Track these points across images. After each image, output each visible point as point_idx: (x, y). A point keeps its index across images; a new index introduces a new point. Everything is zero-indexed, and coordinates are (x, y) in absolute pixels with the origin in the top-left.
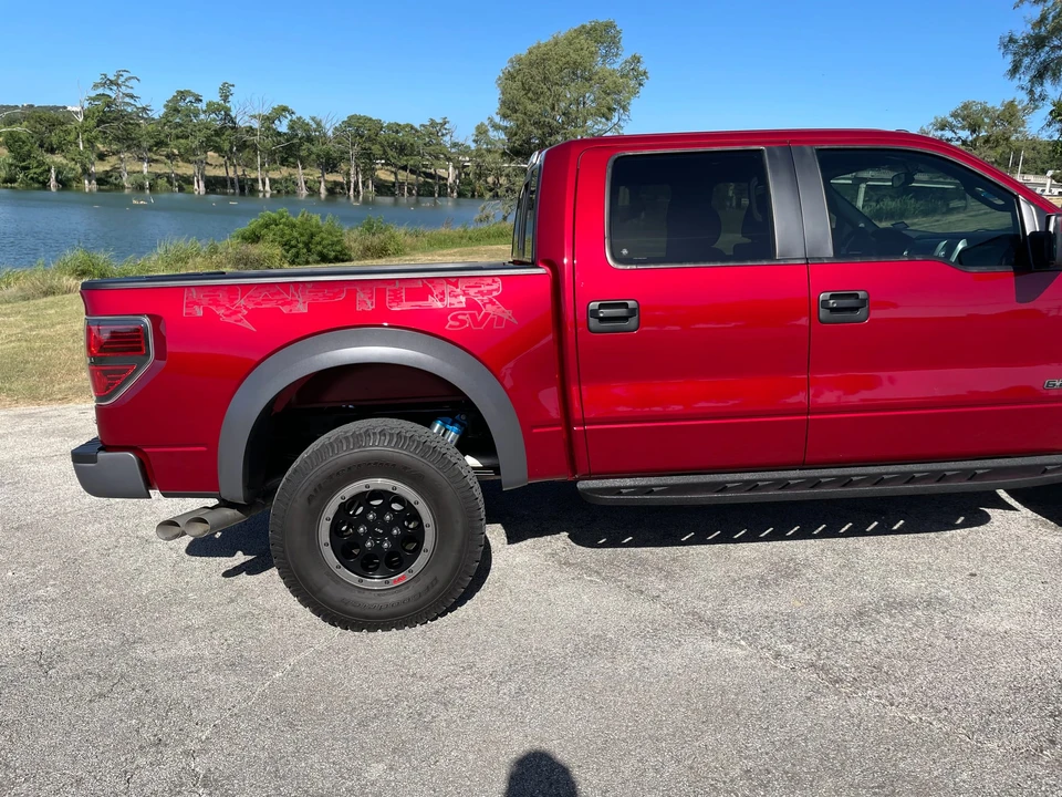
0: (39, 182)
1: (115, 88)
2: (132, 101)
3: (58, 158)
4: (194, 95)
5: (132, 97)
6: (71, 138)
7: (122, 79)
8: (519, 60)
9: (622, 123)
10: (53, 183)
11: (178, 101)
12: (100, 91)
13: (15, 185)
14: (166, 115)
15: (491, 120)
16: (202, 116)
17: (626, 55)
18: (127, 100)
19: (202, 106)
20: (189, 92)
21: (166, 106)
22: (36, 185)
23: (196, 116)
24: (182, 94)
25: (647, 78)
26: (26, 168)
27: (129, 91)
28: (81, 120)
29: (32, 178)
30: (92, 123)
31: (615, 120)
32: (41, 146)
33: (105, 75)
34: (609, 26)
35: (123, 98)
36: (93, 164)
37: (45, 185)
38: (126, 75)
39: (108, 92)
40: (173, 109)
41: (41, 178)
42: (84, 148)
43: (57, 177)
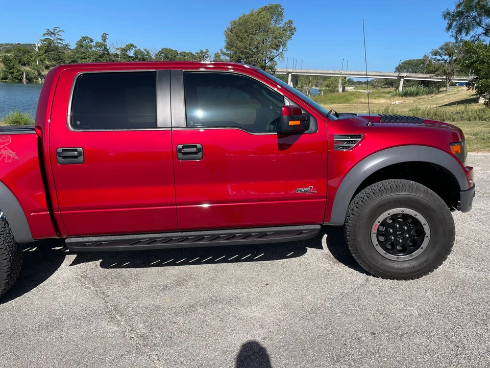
0: (18, 79)
1: (53, 35)
2: (61, 42)
3: (27, 68)
4: (90, 39)
5: (61, 40)
6: (33, 58)
7: (56, 31)
8: (235, 23)
9: (284, 52)
10: (24, 80)
11: (82, 42)
12: (46, 37)
13: (7, 81)
14: (77, 48)
15: (221, 50)
16: (94, 49)
17: (286, 20)
18: (59, 41)
19: (93, 44)
20: (87, 37)
21: (77, 44)
22: (17, 81)
23: (91, 48)
24: (84, 39)
25: (296, 31)
26: (12, 73)
27: (59, 37)
28: (37, 50)
29: (15, 77)
30: (43, 52)
31: (281, 51)
32: (20, 62)
33: (48, 30)
34: (278, 6)
35: (57, 40)
36: (43, 71)
37: (21, 81)
38: (58, 29)
39: (50, 37)
40: (80, 45)
42: (39, 63)
43: (26, 77)
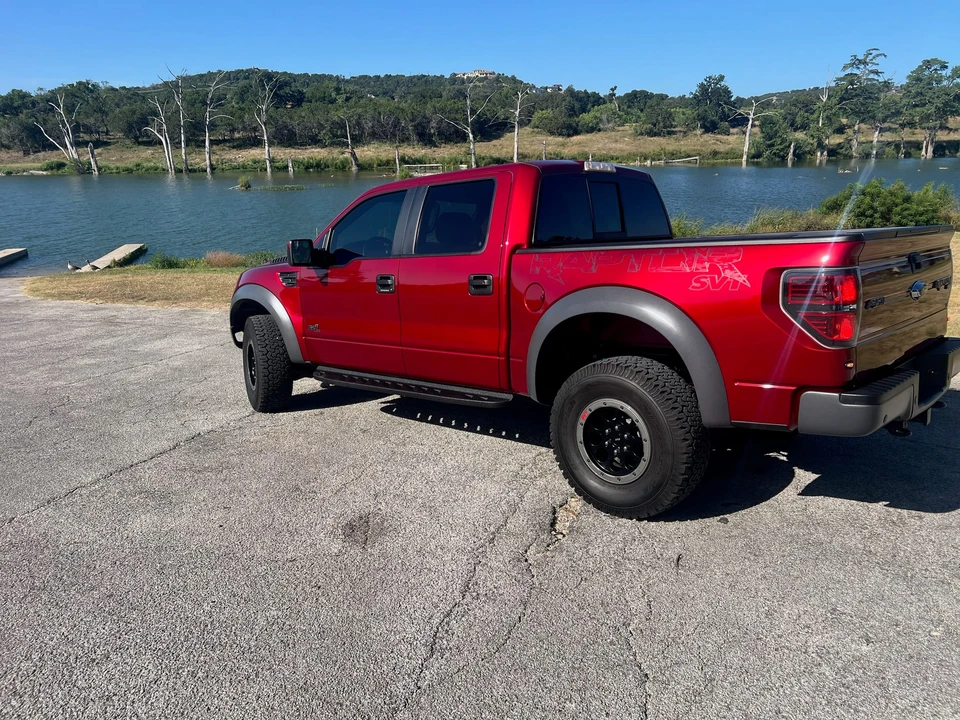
0: (779, 156)
1: (862, 66)
2: (876, 77)
3: (800, 135)
4: (940, 62)
5: (877, 73)
6: (815, 116)
7: (870, 57)
10: (790, 156)
11: (923, 70)
12: (848, 71)
13: (760, 160)
14: (908, 85)
16: (945, 83)
18: (871, 76)
19: (947, 72)
20: (936, 60)
21: (909, 77)
22: (777, 159)
23: (939, 82)
24: (928, 63)
26: (771, 145)
27: (874, 68)
28: (824, 100)
29: (775, 154)
30: (834, 101)
32: (792, 125)
33: (855, 56)
35: (868, 74)
36: (827, 137)
37: (784, 159)
38: (874, 53)
39: (856, 71)
40: (916, 78)
41: (782, 153)
42: (823, 124)
43: (794, 152)
